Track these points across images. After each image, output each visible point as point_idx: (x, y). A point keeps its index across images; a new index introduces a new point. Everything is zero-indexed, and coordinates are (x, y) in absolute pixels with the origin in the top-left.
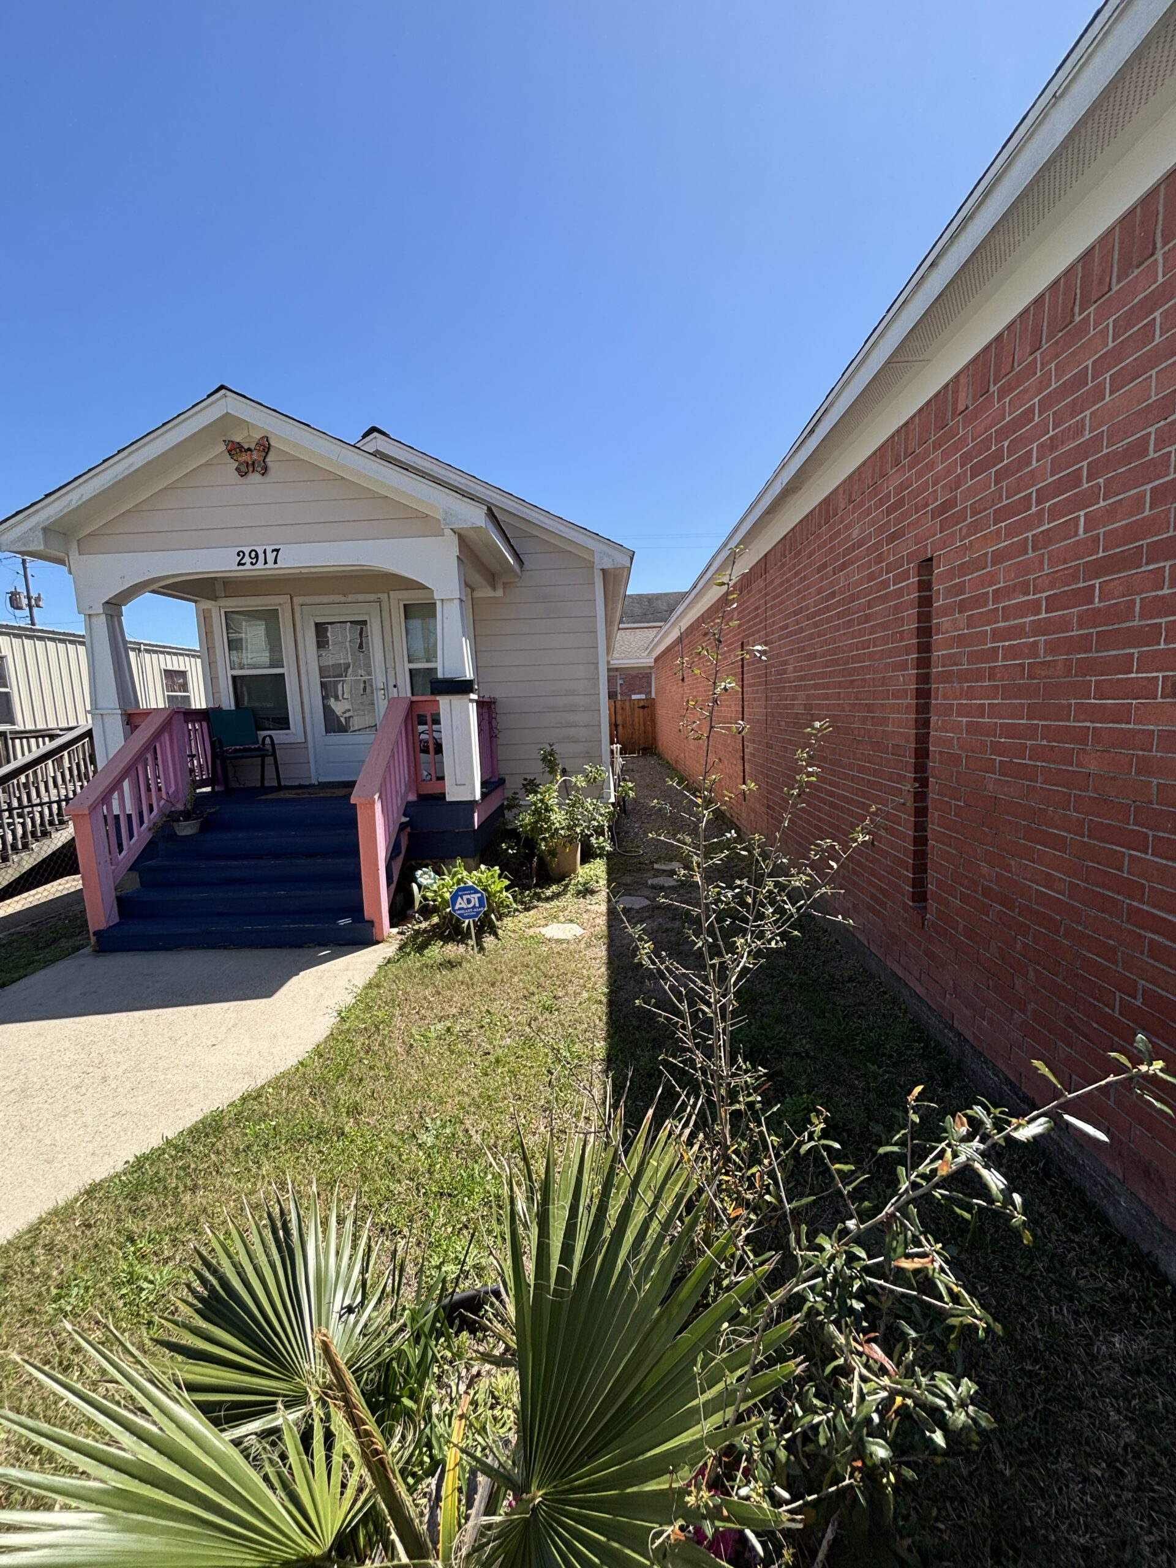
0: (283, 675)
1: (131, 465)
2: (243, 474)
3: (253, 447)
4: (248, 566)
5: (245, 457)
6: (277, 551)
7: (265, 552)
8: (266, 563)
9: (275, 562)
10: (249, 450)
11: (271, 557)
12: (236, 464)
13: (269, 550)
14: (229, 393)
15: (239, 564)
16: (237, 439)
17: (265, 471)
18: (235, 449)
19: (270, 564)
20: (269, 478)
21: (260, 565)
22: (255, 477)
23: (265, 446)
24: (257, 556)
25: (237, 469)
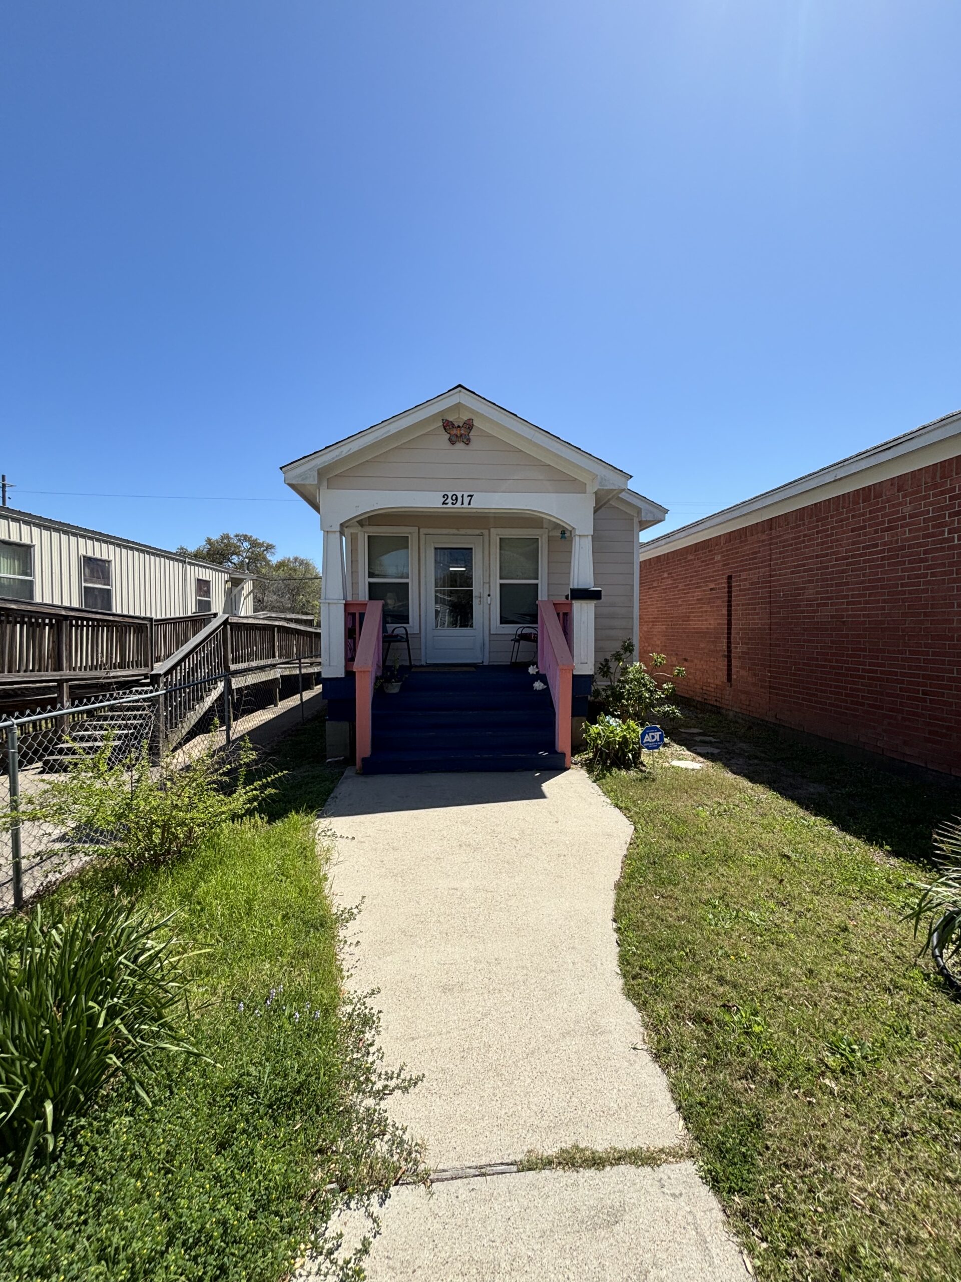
0: (407, 584)
1: (388, 431)
2: (453, 443)
3: (461, 425)
4: (450, 505)
5: (454, 432)
6: (471, 496)
7: (463, 496)
8: (462, 504)
9: (469, 504)
10: (459, 427)
11: (466, 500)
12: (448, 436)
13: (466, 495)
14: (463, 390)
15: (444, 503)
16: (451, 419)
17: (468, 442)
18: (447, 426)
19: (466, 505)
20: (470, 447)
21: (458, 505)
22: (460, 446)
23: (469, 425)
24: (457, 499)
25: (450, 439)
